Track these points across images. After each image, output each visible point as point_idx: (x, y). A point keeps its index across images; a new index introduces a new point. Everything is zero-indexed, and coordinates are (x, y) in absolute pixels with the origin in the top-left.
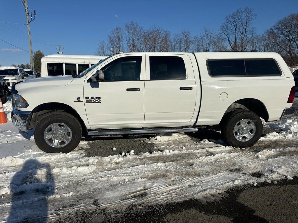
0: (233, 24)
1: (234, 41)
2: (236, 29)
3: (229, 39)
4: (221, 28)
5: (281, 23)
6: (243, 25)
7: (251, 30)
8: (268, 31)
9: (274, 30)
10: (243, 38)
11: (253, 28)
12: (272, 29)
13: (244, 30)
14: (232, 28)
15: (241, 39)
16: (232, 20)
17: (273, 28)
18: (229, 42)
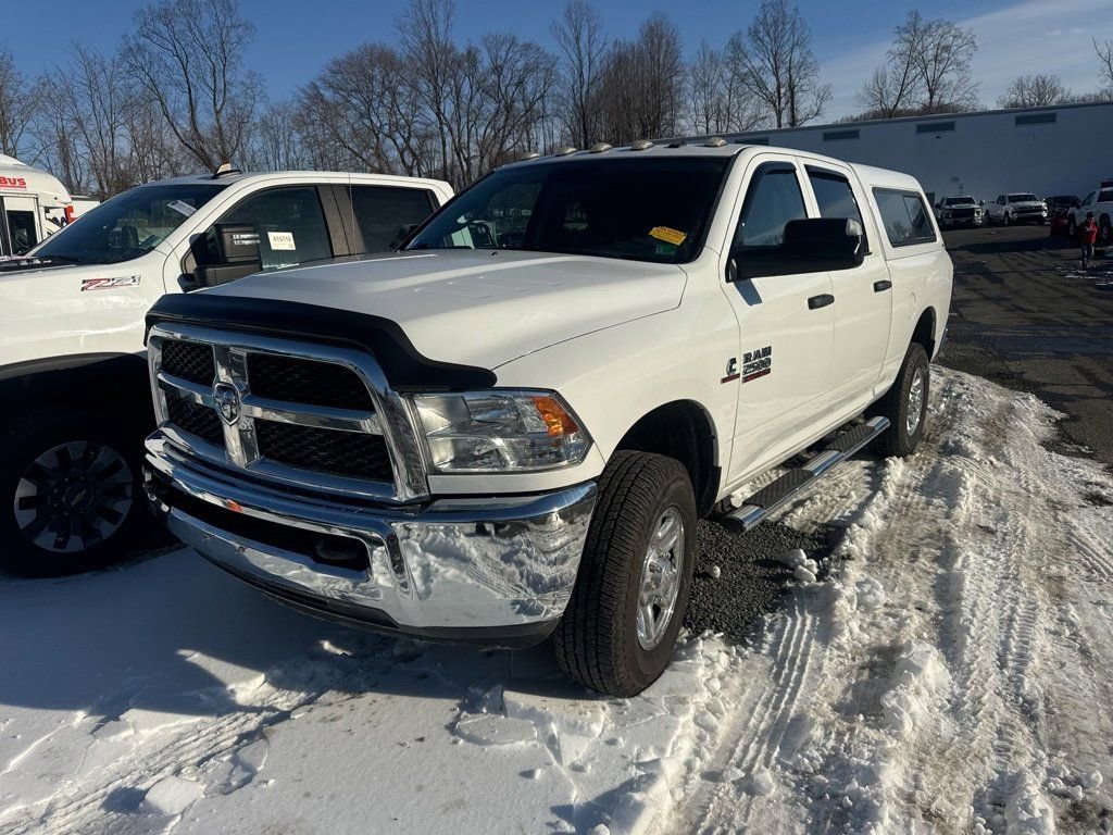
0: (171, 48)
1: (189, 115)
2: (185, 70)
3: (162, 103)
4: (124, 57)
5: (338, 68)
6: (213, 58)
7: (248, 81)
8: (303, 91)
9: (322, 92)
10: (218, 107)
11: (251, 75)
12: (316, 87)
13: (219, 75)
14: (170, 60)
15: (213, 111)
16: (162, 28)
17: (318, 84)
18: (167, 116)
